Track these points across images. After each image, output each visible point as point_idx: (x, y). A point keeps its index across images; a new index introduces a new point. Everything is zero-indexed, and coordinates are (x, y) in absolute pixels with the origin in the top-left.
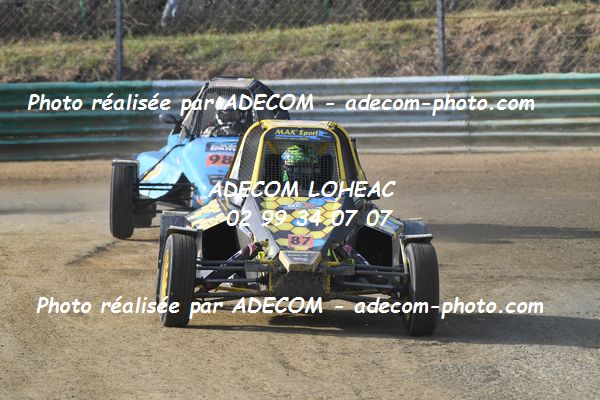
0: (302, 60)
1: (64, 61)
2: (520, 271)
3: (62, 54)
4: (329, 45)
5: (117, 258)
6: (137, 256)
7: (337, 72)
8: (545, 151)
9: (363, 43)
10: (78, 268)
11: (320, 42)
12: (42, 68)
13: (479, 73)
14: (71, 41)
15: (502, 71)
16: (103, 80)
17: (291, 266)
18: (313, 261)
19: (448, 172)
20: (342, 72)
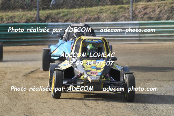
0: (91, 17)
1: (22, 17)
2: (154, 78)
3: (22, 15)
4: (99, 13)
5: (37, 74)
6: (43, 74)
7: (101, 20)
8: (162, 43)
9: (109, 12)
10: (26, 77)
11: (97, 12)
12: (16, 19)
13: (142, 20)
14: (24, 11)
15: (149, 20)
16: (33, 22)
17: (91, 81)
18: (98, 79)
19: (133, 49)
20: (103, 20)
